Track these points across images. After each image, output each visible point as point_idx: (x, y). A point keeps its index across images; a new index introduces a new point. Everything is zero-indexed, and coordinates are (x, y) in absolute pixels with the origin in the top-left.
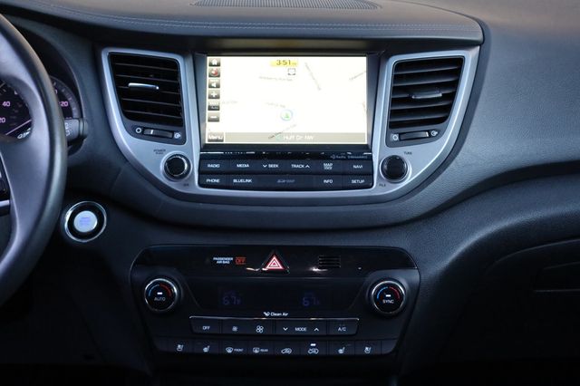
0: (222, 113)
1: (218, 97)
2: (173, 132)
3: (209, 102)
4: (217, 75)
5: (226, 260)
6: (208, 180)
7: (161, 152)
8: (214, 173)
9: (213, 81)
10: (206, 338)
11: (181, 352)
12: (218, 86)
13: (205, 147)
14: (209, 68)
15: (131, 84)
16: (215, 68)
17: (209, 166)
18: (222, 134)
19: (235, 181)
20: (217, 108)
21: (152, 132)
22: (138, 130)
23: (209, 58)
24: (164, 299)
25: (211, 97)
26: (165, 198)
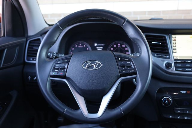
0: (177, 50)
1: (175, 46)
2: (166, 56)
3: (173, 48)
4: (175, 40)
5: (185, 92)
6: (178, 69)
7: (163, 61)
8: (179, 67)
9: (174, 42)
10: (179, 114)
11: (171, 118)
12: (175, 43)
13: (175, 60)
14: (172, 38)
15: (152, 43)
16: (174, 38)
17: (178, 65)
18: (177, 57)
19: (186, 69)
20: (176, 49)
21: (160, 56)
22: (156, 55)
23: (172, 36)
24: (168, 103)
25: (174, 46)
26: (165, 74)
